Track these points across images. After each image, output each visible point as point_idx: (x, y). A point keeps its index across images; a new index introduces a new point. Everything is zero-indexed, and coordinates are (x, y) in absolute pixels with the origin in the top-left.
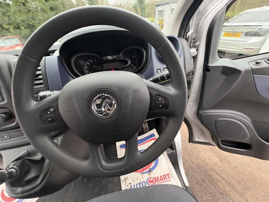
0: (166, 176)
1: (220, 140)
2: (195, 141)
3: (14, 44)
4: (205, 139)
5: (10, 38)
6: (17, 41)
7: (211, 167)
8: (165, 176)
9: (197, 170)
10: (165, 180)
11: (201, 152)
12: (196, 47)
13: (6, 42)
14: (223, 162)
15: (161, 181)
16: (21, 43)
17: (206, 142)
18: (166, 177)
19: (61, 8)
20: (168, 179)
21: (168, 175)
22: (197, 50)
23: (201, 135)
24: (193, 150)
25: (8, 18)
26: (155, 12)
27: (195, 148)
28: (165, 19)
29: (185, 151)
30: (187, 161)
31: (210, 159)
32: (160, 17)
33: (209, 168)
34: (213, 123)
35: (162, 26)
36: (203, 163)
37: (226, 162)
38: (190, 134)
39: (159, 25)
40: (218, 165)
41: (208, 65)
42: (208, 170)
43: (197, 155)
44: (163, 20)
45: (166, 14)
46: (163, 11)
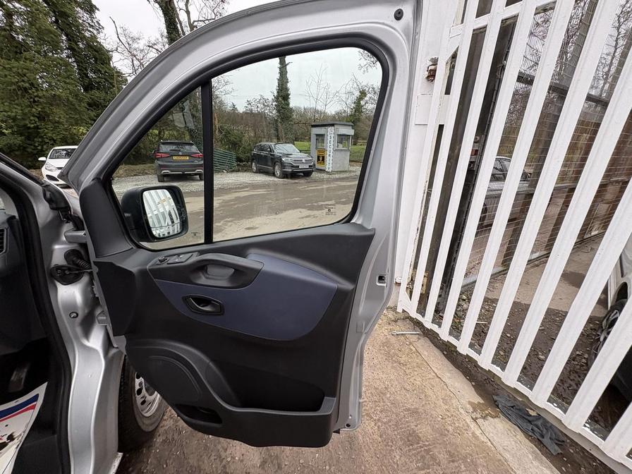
26: (310, 136)
28: (328, 149)
32: (318, 143)
35: (323, 160)
39: (316, 159)
44: (324, 151)
45: (329, 141)
46: (324, 135)
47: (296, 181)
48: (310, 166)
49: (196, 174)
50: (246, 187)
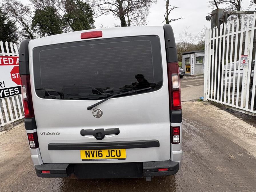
28: (192, 64)
32: (186, 62)
35: (189, 70)
44: (189, 65)
45: (192, 61)
46: (189, 58)
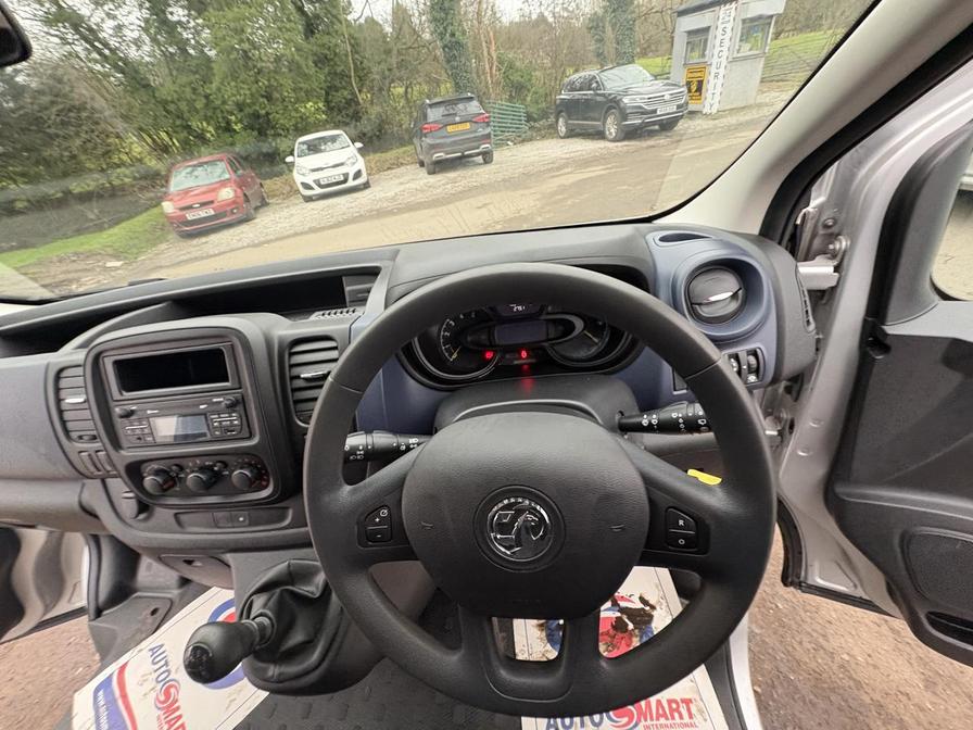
0: (678, 707)
1: (926, 611)
2: (810, 582)
3: (217, 180)
4: (855, 586)
5: (206, 163)
6: (224, 172)
7: (877, 697)
8: (674, 706)
9: (812, 697)
10: (673, 718)
11: (833, 627)
12: (834, 257)
13: (196, 173)
14: (939, 689)
15: (658, 719)
16: (234, 177)
17: (861, 598)
18: (677, 710)
19: (346, 55)
20: (686, 719)
21: (687, 702)
22: (837, 269)
23: (838, 564)
24: (802, 613)
25: (204, 101)
26: (673, 38)
27: (808, 608)
28: (715, 60)
29: (763, 610)
30: (770, 651)
31: (875, 667)
32: (691, 52)
33: (868, 701)
34: (896, 541)
35: (699, 89)
36: (841, 676)
37: (957, 694)
38: (790, 556)
39: (685, 89)
40: (916, 700)
41: (885, 327)
42: (862, 710)
43: (815, 634)
44: (703, 68)
45: (718, 42)
46: (707, 29)
47: (651, 142)
48: (679, 107)
49: (478, 154)
50: (565, 166)
